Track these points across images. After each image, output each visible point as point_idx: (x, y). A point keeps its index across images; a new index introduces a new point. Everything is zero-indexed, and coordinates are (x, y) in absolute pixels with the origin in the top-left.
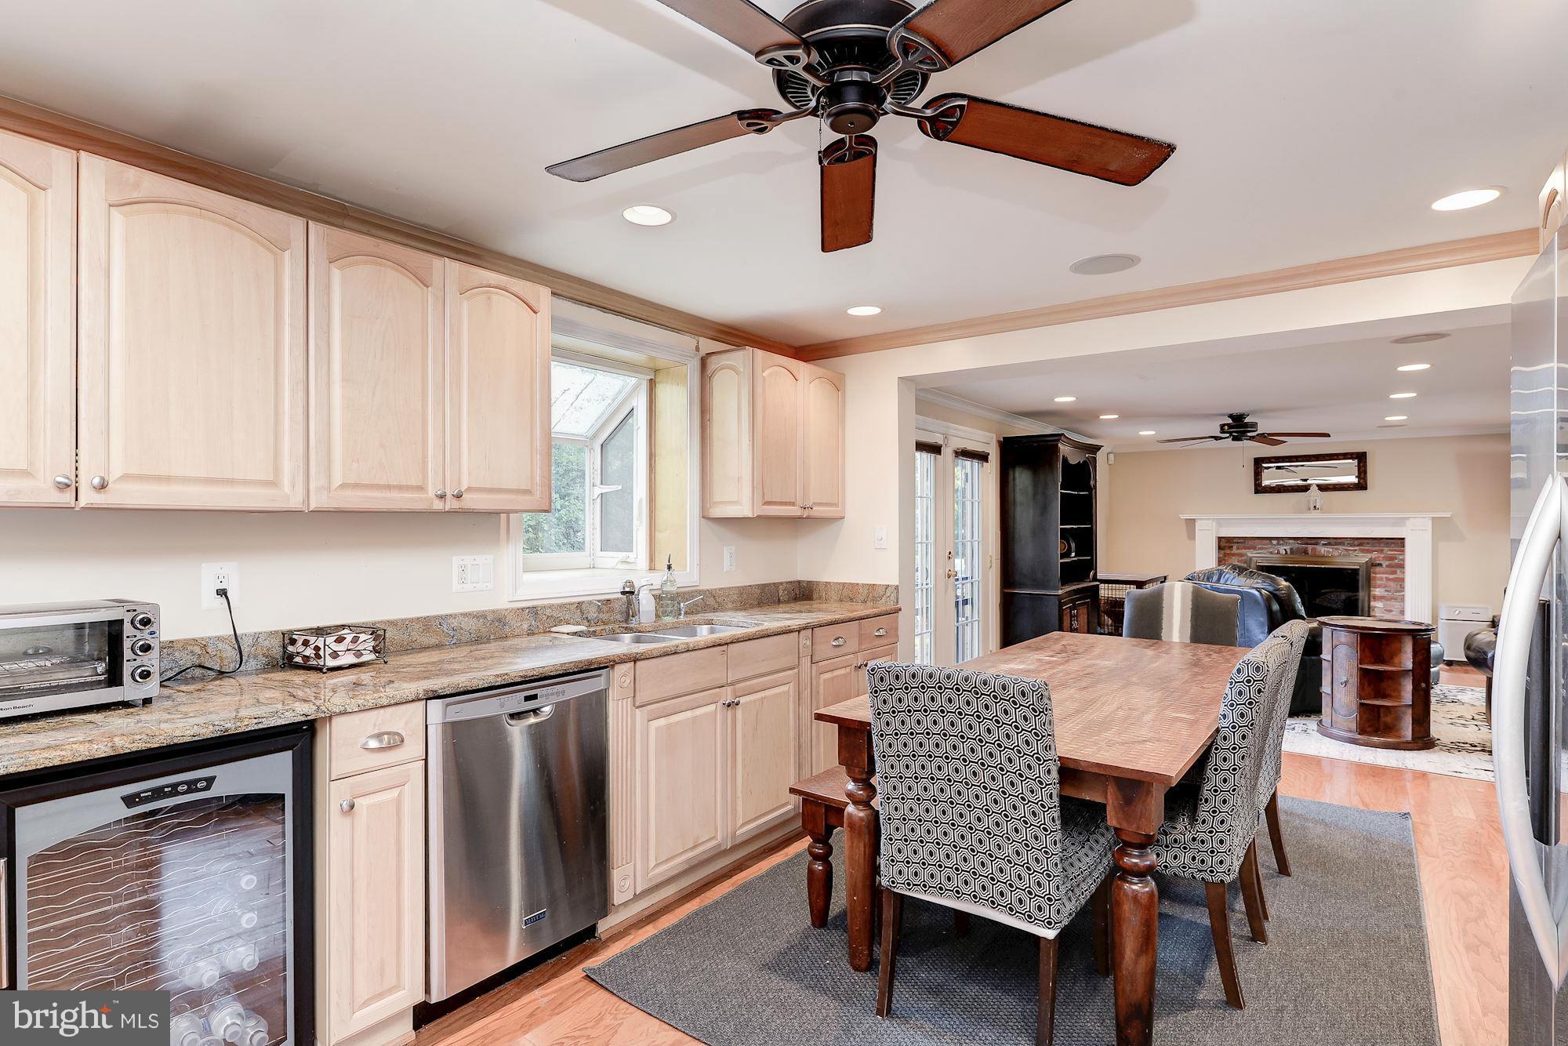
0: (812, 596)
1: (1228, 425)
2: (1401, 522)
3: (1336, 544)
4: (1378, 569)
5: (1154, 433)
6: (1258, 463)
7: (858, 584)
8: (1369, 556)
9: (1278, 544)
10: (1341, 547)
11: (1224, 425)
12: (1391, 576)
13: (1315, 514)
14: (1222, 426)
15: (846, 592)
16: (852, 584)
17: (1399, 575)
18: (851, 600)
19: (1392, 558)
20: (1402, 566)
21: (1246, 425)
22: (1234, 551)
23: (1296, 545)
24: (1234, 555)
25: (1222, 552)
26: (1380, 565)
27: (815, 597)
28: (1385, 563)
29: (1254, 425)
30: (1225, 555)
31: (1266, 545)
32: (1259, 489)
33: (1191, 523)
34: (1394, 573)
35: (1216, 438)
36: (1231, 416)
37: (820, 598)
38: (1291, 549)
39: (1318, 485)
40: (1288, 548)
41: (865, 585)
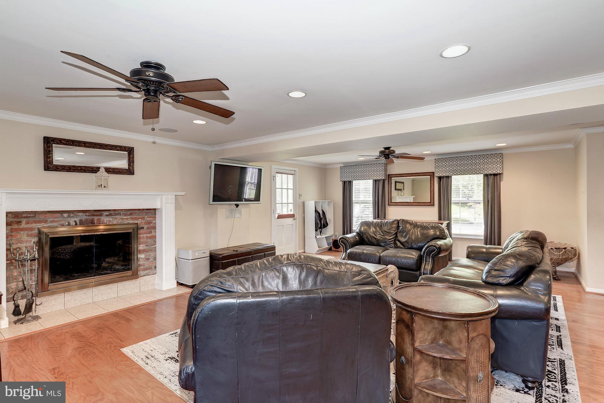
9: (69, 217)
12: (149, 235)
17: (153, 234)
19: (149, 223)
20: (155, 228)
23: (84, 217)
26: (143, 228)
28: (146, 227)
34: (151, 232)
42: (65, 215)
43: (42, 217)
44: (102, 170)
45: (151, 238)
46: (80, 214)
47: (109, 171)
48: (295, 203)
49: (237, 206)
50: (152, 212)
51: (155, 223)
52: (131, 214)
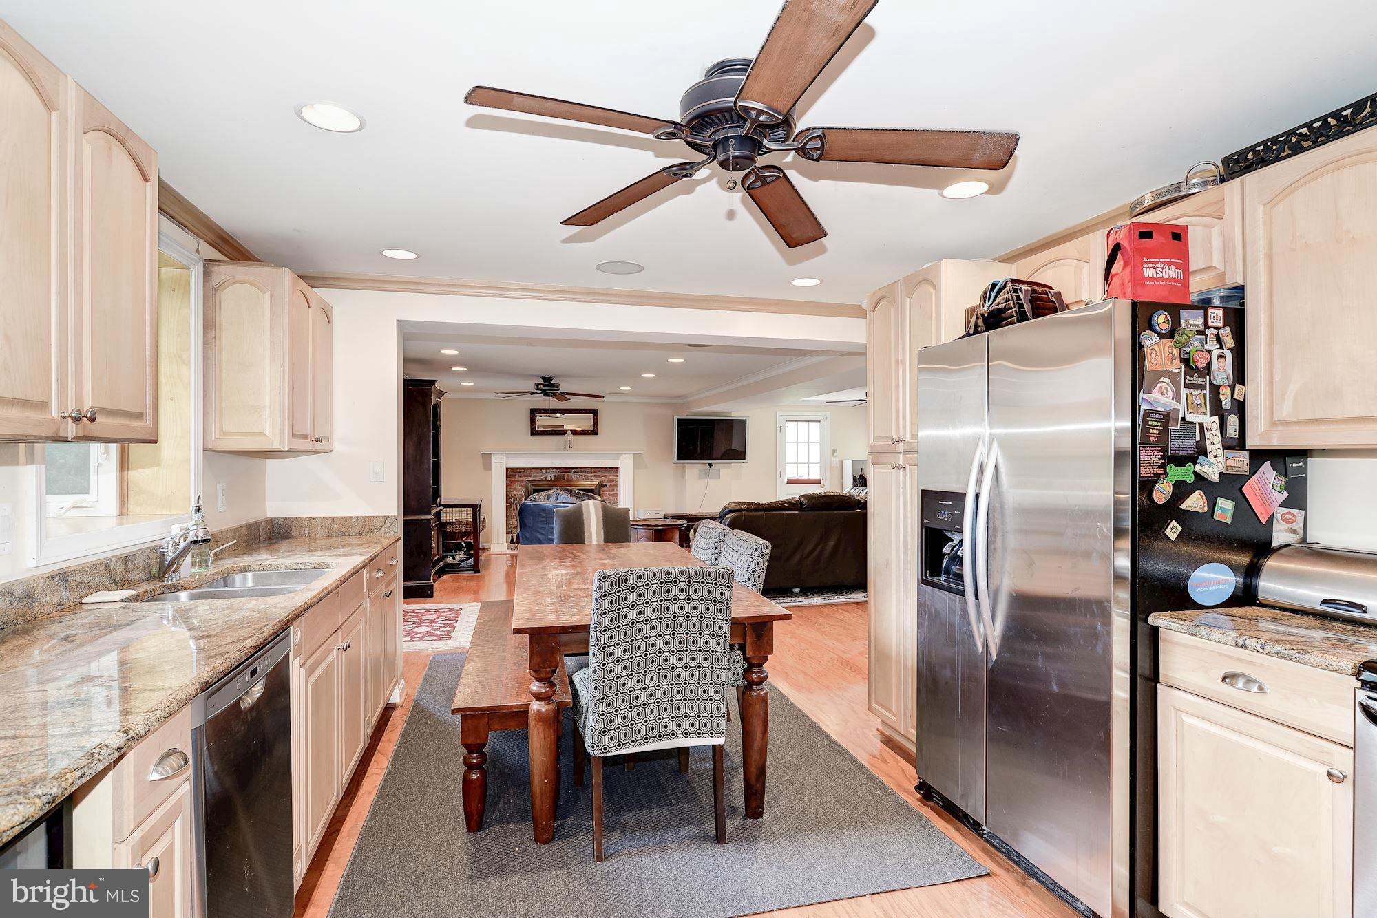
0: (290, 533)
1: (541, 384)
2: (617, 457)
3: (582, 472)
4: (605, 488)
5: (472, 384)
6: (533, 412)
7: (351, 518)
8: (600, 480)
9: (546, 472)
10: (584, 474)
11: (539, 384)
12: (611, 493)
13: (570, 451)
14: (537, 385)
15: (336, 526)
16: (344, 519)
17: (615, 492)
18: (343, 534)
19: (612, 481)
20: (617, 486)
21: (553, 385)
22: (517, 478)
23: (557, 473)
24: (517, 481)
25: (509, 479)
26: (606, 485)
27: (294, 534)
28: (608, 484)
29: (557, 386)
30: (511, 481)
31: (538, 473)
32: (534, 432)
33: (487, 458)
34: (613, 490)
35: (533, 393)
36: (543, 378)
37: (302, 535)
38: (554, 476)
39: (571, 431)
40: (552, 475)
41: (361, 517)
42: (544, 471)
43: (528, 472)
44: (569, 433)
45: (613, 495)
46: (554, 470)
47: (574, 432)
48: (824, 464)
49: (710, 465)
50: (615, 470)
51: (617, 482)
52: (595, 472)
